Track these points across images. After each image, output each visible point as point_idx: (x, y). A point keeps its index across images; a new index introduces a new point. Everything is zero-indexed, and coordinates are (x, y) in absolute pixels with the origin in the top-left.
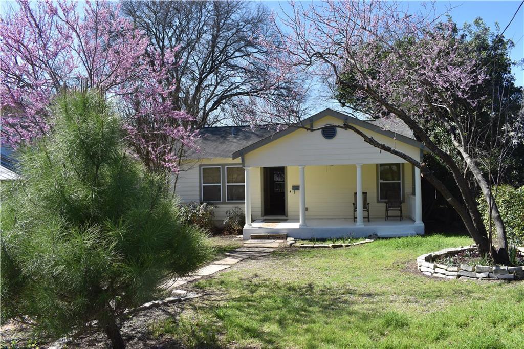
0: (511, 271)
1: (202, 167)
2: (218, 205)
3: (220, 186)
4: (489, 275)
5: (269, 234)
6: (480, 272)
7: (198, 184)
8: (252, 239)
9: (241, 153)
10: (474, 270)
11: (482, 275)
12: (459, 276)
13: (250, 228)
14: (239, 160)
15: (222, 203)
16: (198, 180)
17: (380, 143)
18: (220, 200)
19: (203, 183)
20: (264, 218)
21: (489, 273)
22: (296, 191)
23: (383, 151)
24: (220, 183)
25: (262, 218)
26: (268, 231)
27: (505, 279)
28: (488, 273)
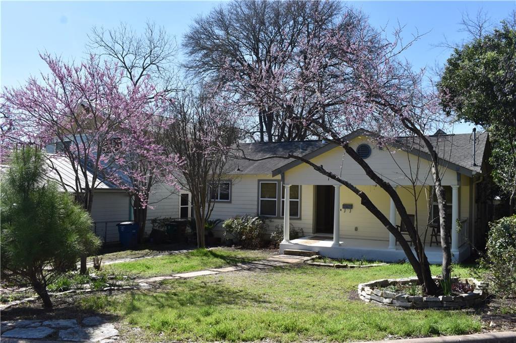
0: (410, 300)
1: (261, 182)
2: (272, 220)
3: (276, 201)
4: (392, 301)
5: (300, 251)
6: (386, 298)
7: (256, 199)
8: (285, 254)
9: (280, 171)
10: (382, 296)
11: (387, 301)
12: (371, 299)
13: (287, 243)
14: (279, 177)
15: (276, 218)
16: (256, 195)
17: (327, 171)
18: (275, 215)
19: (261, 198)
20: (315, 235)
21: (393, 299)
22: (346, 210)
23: (330, 178)
24: (276, 198)
25: (313, 235)
26: (302, 248)
27: (403, 307)
28: (391, 299)
